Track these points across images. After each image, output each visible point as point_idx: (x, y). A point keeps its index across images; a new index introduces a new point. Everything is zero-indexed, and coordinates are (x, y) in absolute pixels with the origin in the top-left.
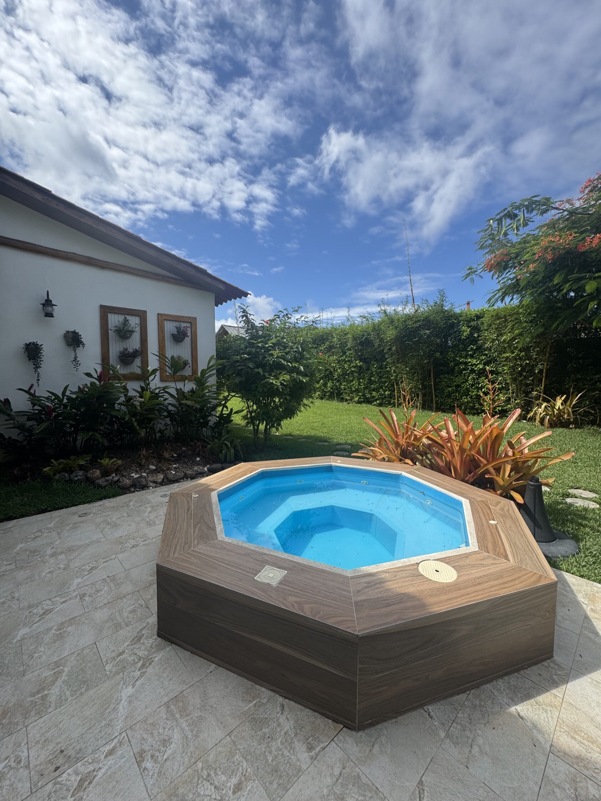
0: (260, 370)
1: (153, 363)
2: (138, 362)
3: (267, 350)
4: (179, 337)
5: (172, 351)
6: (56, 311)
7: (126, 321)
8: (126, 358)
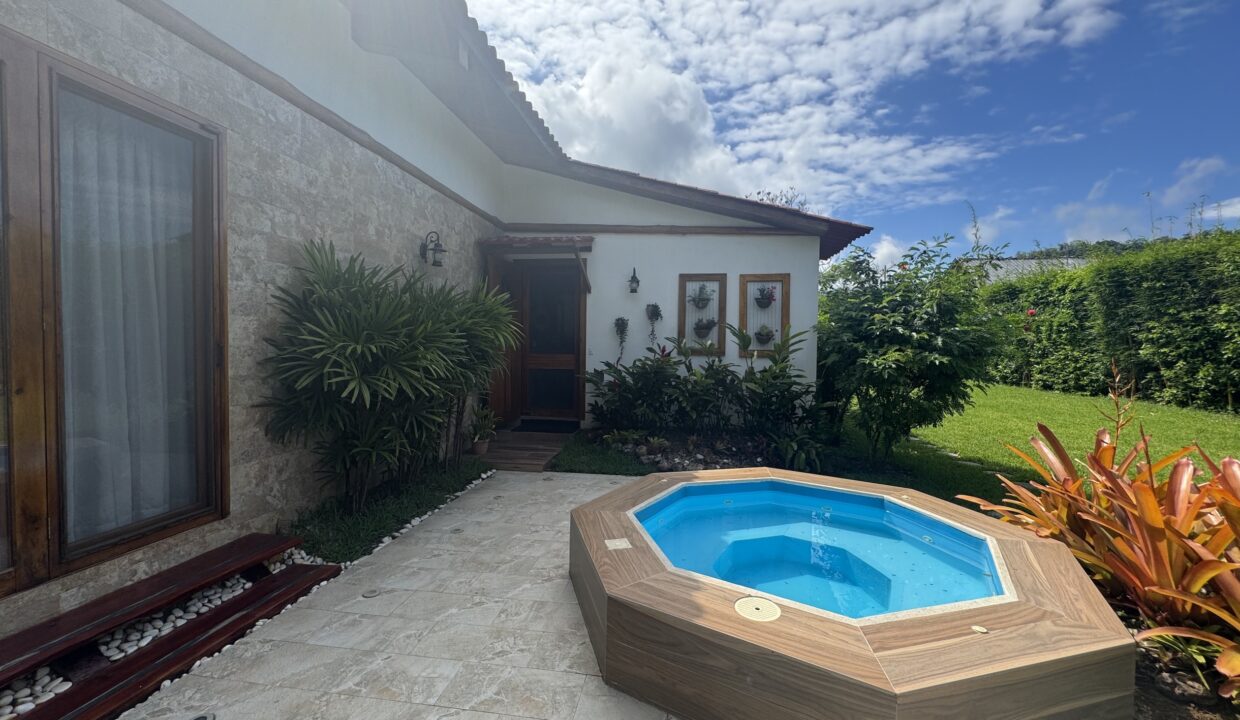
2: (713, 334)
4: (765, 301)
6: (642, 286)
7: (702, 289)
8: (702, 329)
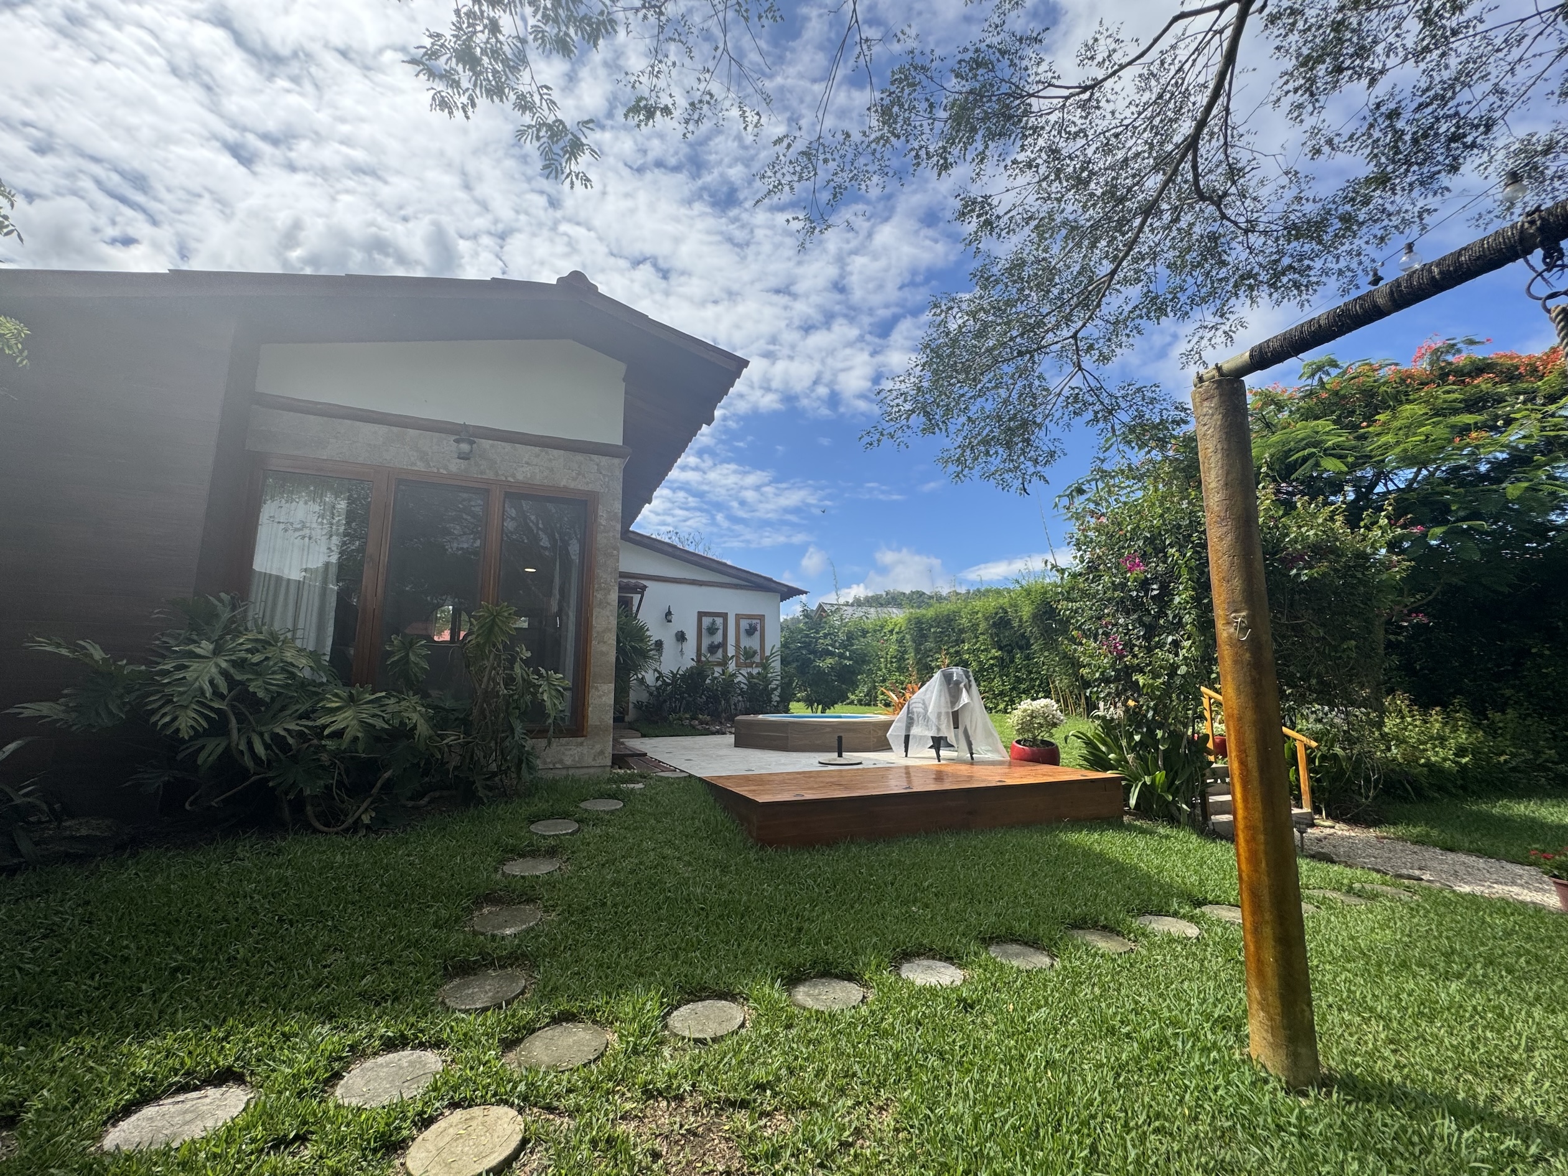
0: (812, 657)
1: (731, 652)
2: (720, 651)
3: (818, 639)
4: (750, 632)
5: (746, 642)
6: (674, 618)
7: (714, 621)
8: (713, 649)
